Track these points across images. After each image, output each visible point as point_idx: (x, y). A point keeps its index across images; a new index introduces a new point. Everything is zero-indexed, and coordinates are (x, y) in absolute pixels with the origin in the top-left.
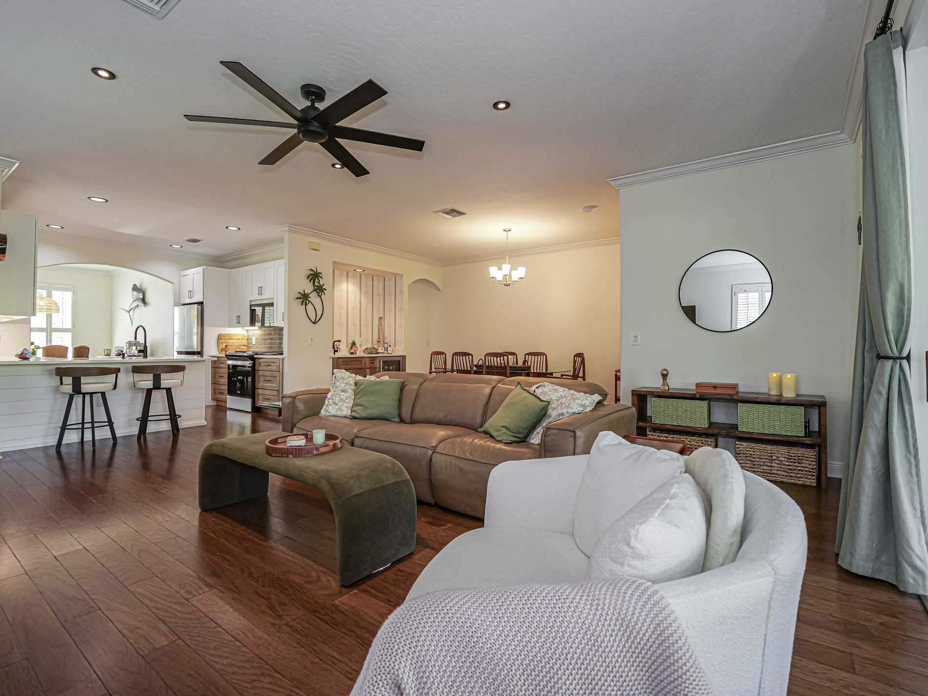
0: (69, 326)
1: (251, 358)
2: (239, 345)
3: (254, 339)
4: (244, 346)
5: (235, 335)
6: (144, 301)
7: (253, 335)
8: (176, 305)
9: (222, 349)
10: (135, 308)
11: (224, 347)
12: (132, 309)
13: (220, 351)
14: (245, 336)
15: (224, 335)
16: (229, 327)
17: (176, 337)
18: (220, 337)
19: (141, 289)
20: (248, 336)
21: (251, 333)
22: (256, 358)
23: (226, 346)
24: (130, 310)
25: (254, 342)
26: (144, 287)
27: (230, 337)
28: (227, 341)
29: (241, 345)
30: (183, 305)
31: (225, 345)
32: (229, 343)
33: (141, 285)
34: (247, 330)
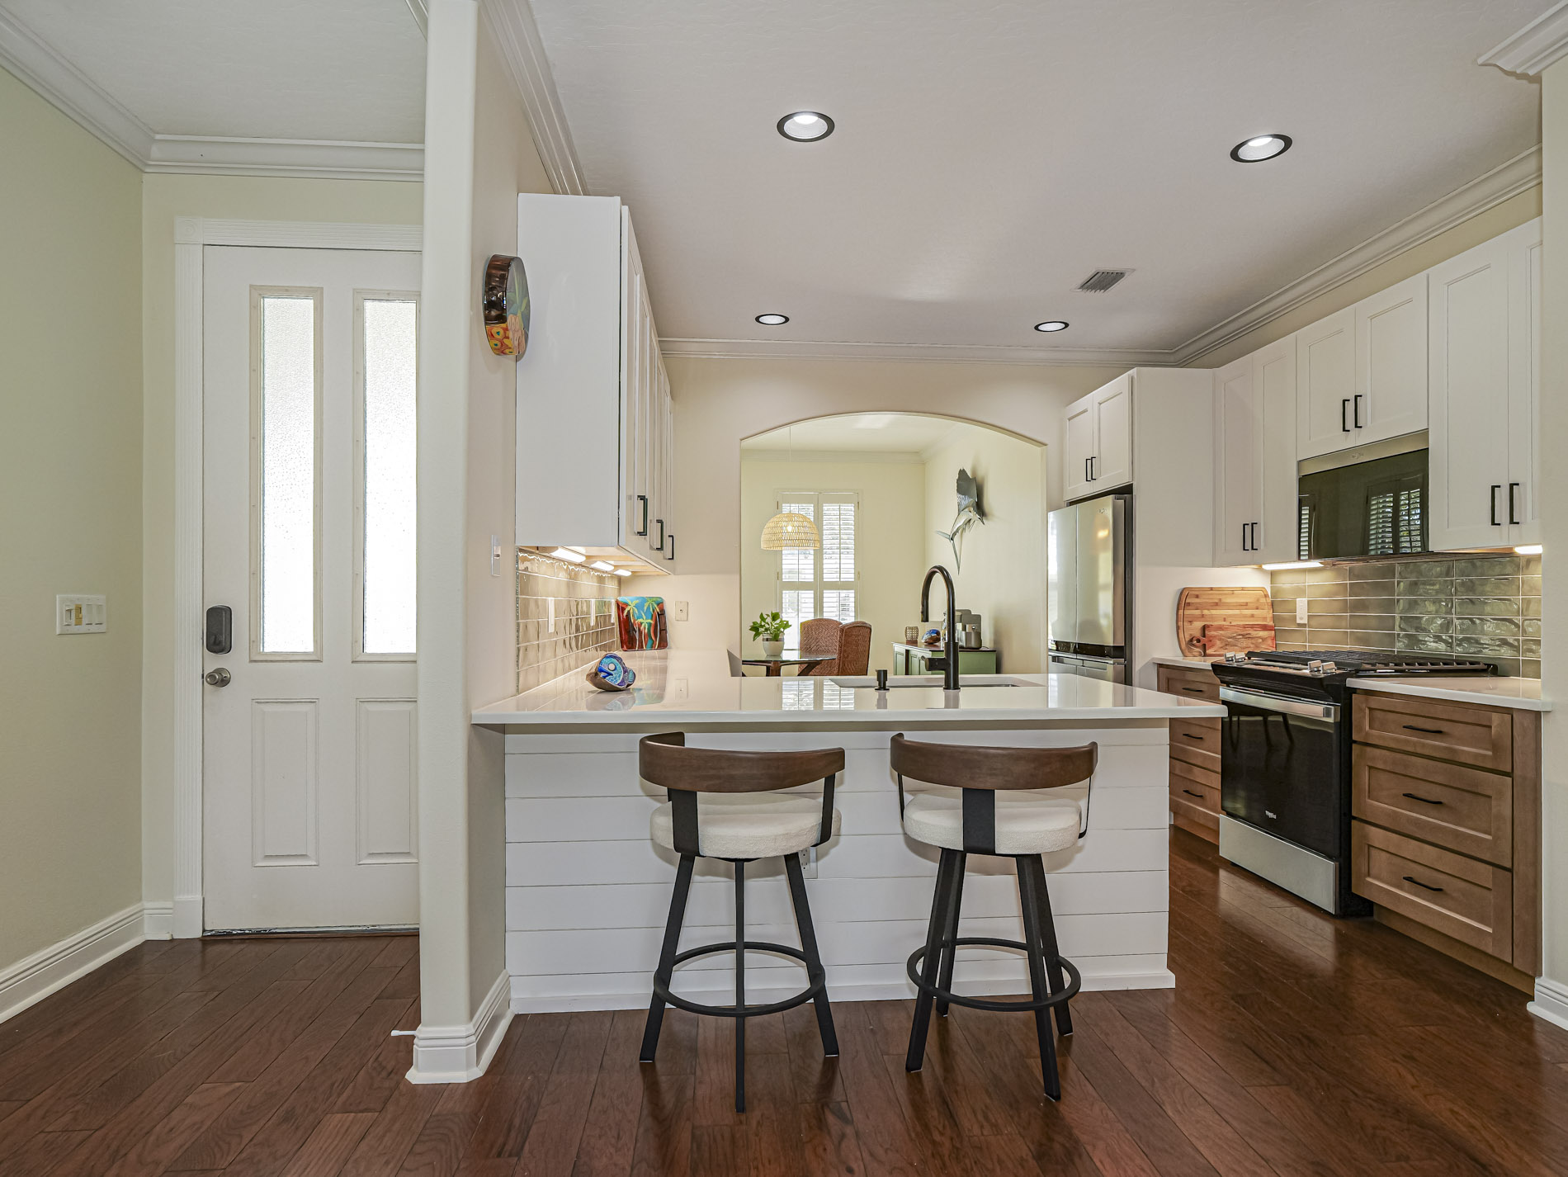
0: (849, 576)
1: (1332, 689)
2: (1245, 627)
3: (1302, 605)
4: (1265, 628)
5: (1232, 591)
6: (980, 509)
7: (1301, 592)
8: (1052, 507)
9: (1191, 640)
10: (962, 529)
11: (1198, 634)
12: (957, 531)
13: (1184, 646)
14: (1266, 596)
15: (1197, 593)
16: (1213, 566)
17: (1054, 597)
18: (1185, 600)
19: (975, 479)
20: (1275, 593)
21: (1286, 583)
22: (1354, 690)
23: (1204, 628)
24: (955, 534)
25: (1302, 615)
26: (980, 473)
27: (1216, 598)
28: (1206, 612)
29: (1252, 626)
30: (1072, 503)
31: (1199, 624)
32: (1212, 617)
33: (974, 471)
34: (1273, 574)
